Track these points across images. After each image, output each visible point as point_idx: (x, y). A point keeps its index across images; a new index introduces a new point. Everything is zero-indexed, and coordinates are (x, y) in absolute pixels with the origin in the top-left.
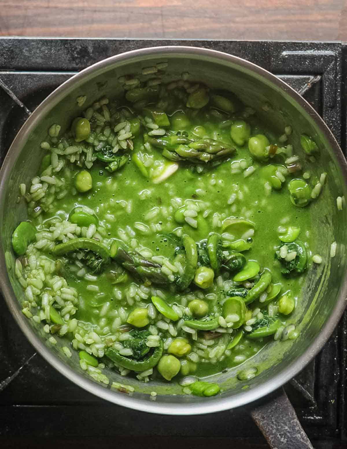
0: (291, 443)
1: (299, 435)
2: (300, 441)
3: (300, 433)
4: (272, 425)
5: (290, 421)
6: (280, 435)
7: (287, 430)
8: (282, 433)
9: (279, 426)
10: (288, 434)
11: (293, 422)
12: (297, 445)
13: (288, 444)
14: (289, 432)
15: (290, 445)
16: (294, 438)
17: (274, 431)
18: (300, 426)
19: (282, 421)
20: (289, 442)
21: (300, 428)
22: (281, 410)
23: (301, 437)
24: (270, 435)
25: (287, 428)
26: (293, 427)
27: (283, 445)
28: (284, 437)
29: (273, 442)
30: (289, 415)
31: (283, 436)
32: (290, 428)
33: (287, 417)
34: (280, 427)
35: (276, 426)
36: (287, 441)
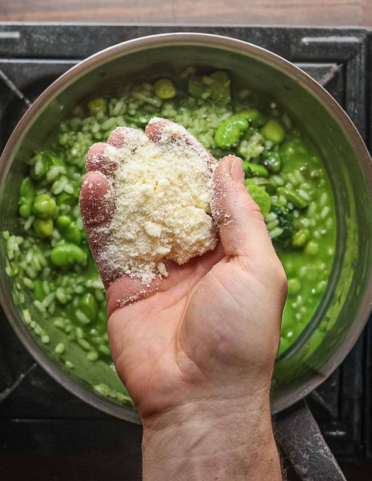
0: (314, 459)
1: (322, 451)
2: (324, 457)
3: (323, 448)
4: (293, 440)
5: (312, 436)
6: (302, 450)
7: (309, 445)
8: (304, 448)
9: (300, 441)
10: (311, 450)
11: (316, 437)
12: (320, 461)
14: (312, 448)
15: (313, 461)
16: (317, 453)
17: (296, 447)
18: (324, 441)
19: (304, 436)
20: (311, 459)
21: (323, 443)
22: (302, 424)
23: (325, 452)
24: (291, 450)
25: (309, 443)
26: (315, 442)
27: (305, 461)
28: (307, 454)
29: (295, 459)
30: (311, 430)
31: (305, 452)
32: (312, 443)
33: (309, 431)
35: (298, 441)
36: (310, 457)
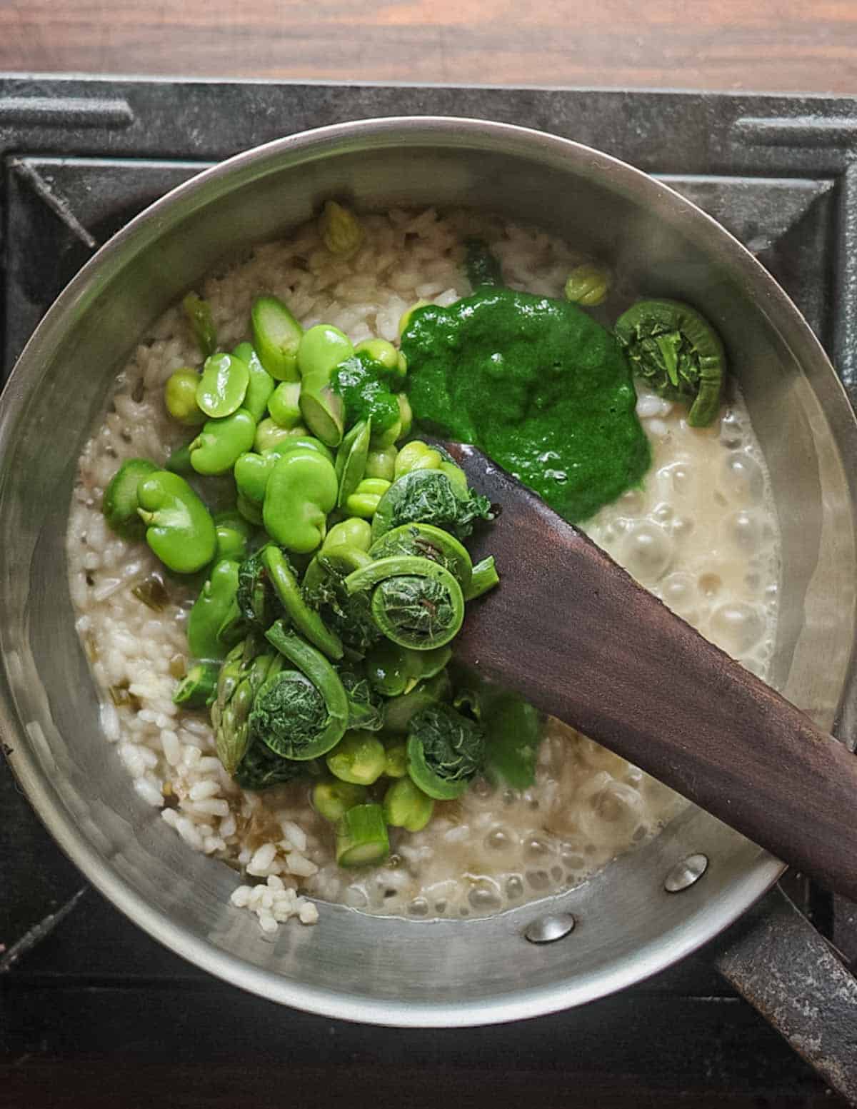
0: (829, 1014)
1: (844, 990)
2: (851, 1005)
3: (845, 984)
4: (774, 982)
5: (814, 963)
6: (798, 1001)
7: (812, 985)
8: (802, 995)
9: (790, 981)
10: (819, 995)
11: (821, 963)
12: (846, 1015)
13: (822, 1018)
14: (818, 989)
15: (830, 1019)
16: (834, 999)
17: (782, 996)
18: (842, 969)
19: (797, 967)
20: (824, 1014)
21: (841, 973)
22: (785, 941)
23: (851, 993)
24: (774, 1007)
25: (810, 980)
26: (824, 975)
27: (811, 1023)
28: (811, 1005)
29: (786, 1023)
30: (809, 949)
31: (807, 1002)
32: (818, 979)
33: (805, 954)
34: (794, 983)
35: (784, 982)
36: (821, 1011)
